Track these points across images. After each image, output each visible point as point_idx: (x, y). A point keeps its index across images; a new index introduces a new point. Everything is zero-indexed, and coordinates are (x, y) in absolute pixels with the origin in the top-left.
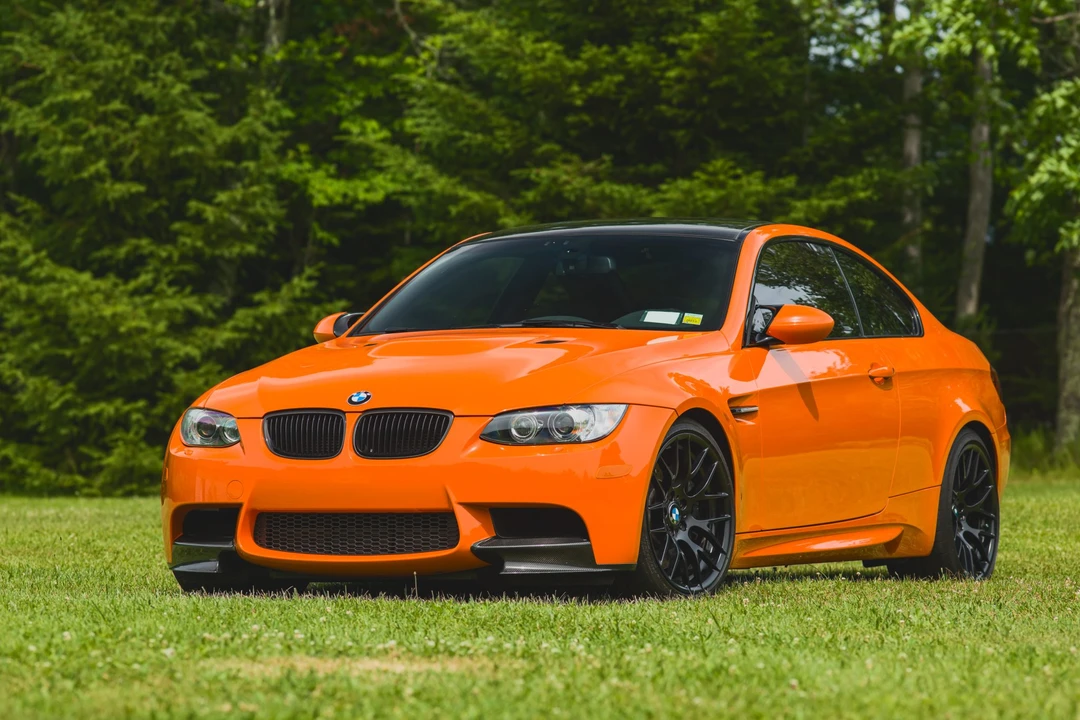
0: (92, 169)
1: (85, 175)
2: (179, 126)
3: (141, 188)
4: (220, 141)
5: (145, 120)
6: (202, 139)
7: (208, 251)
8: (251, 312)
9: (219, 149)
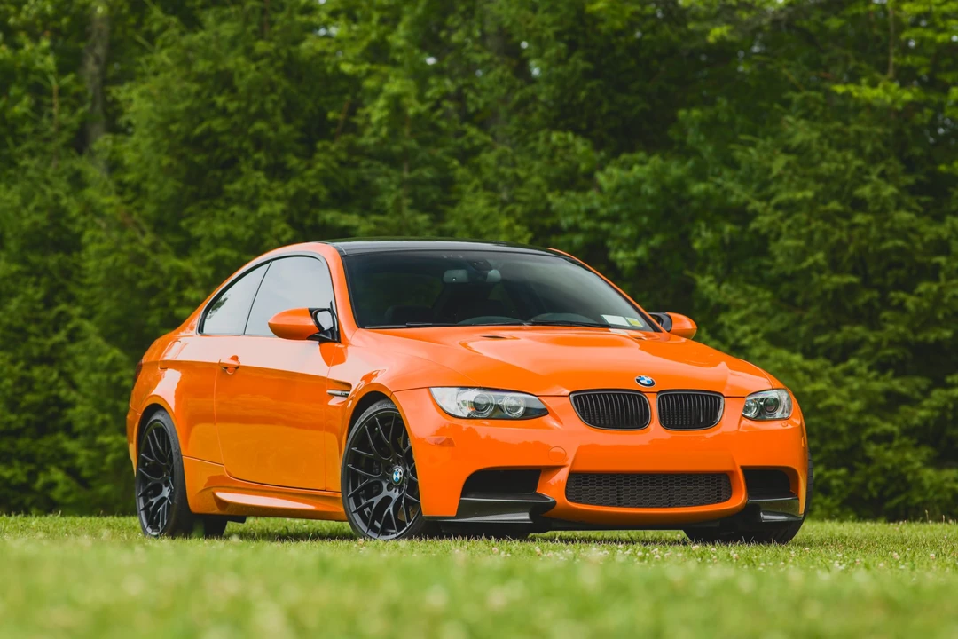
0: (810, 260)
1: (805, 265)
2: (888, 225)
3: (853, 279)
4: (926, 238)
5: (859, 218)
6: (912, 236)
7: (910, 336)
8: (943, 392)
9: (925, 246)
